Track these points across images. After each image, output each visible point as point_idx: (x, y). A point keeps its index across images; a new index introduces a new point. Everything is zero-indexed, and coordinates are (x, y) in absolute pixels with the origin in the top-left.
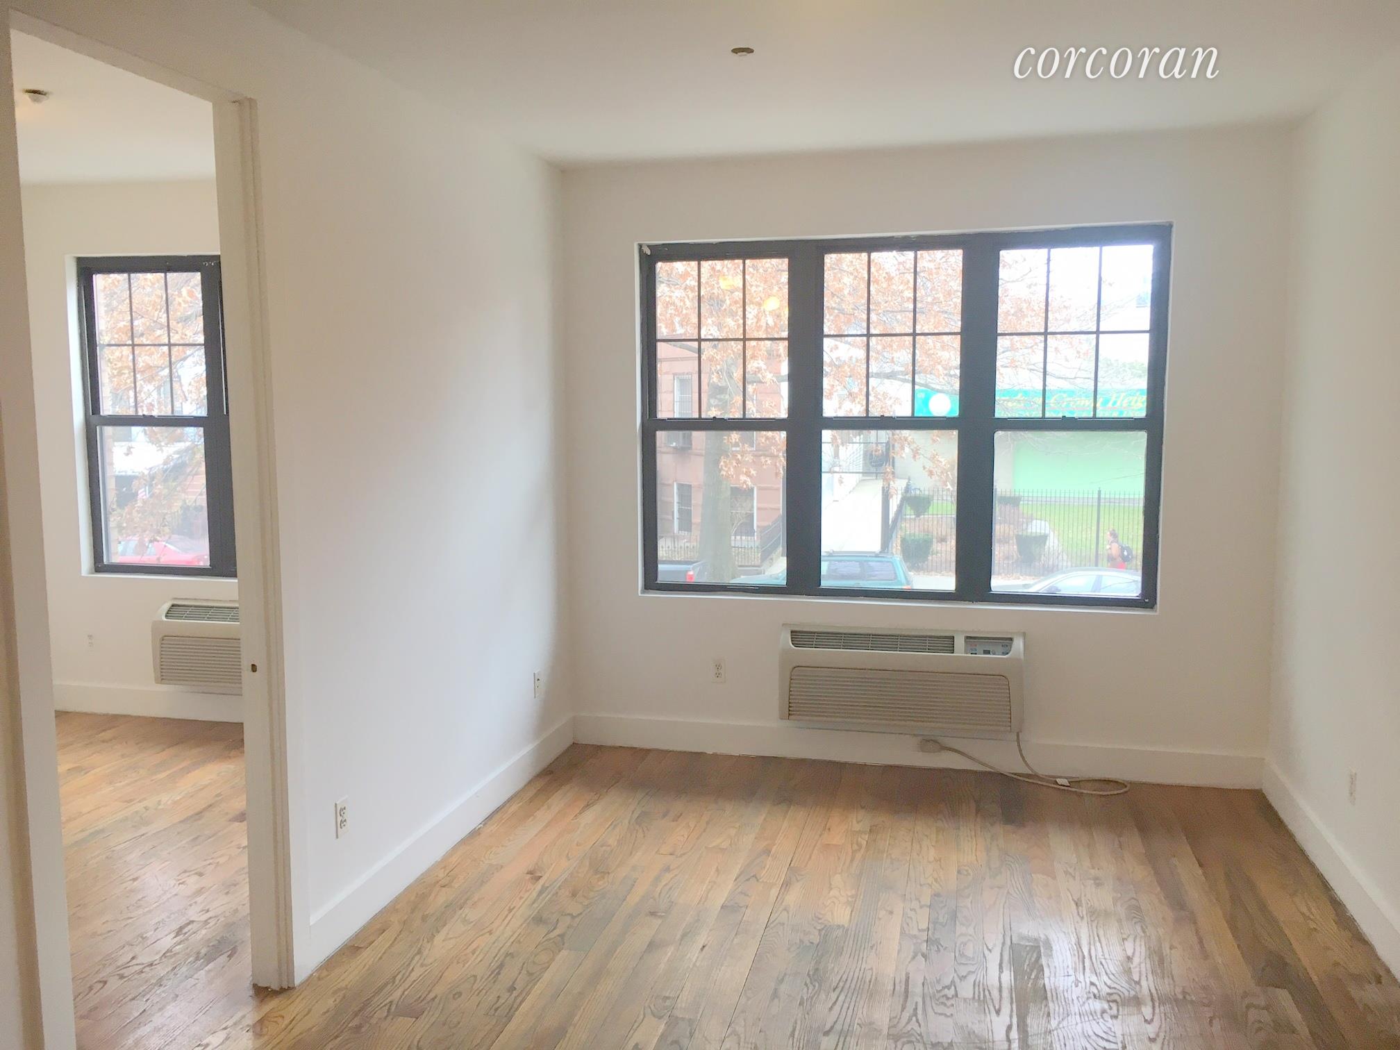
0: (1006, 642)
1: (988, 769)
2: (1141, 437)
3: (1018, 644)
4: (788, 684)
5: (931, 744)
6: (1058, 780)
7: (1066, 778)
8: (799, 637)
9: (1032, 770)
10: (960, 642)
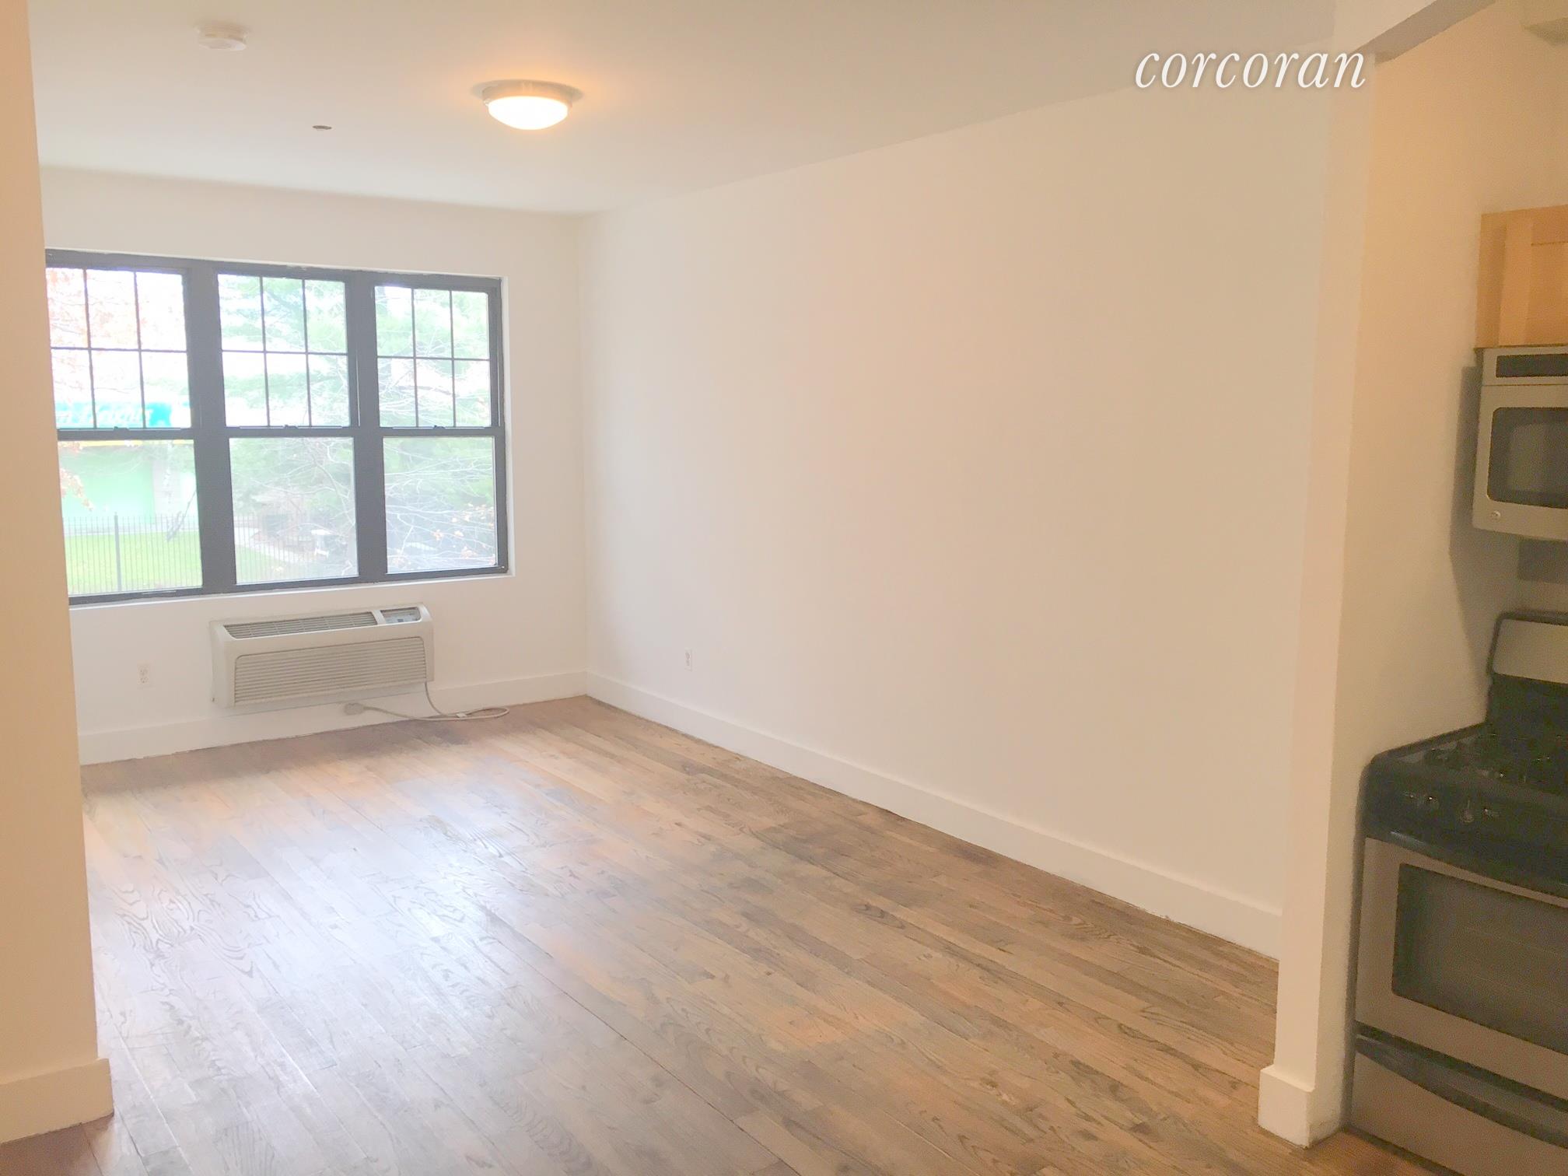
0: (413, 611)
1: (405, 719)
2: (490, 441)
3: (424, 610)
4: (233, 674)
5: (352, 708)
6: (458, 715)
7: (463, 712)
8: (235, 629)
9: (439, 712)
10: (378, 616)
